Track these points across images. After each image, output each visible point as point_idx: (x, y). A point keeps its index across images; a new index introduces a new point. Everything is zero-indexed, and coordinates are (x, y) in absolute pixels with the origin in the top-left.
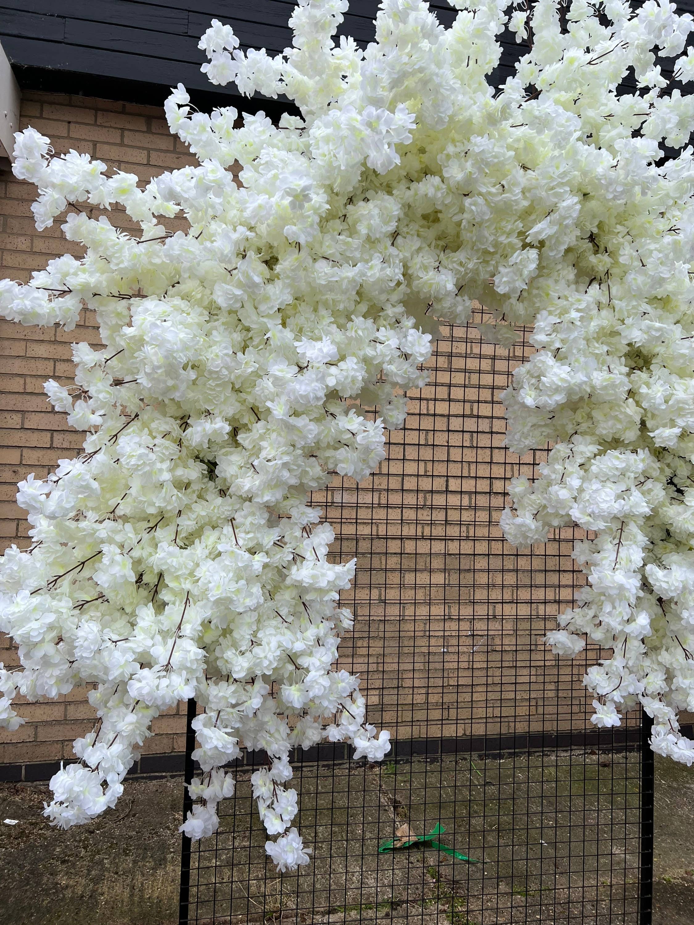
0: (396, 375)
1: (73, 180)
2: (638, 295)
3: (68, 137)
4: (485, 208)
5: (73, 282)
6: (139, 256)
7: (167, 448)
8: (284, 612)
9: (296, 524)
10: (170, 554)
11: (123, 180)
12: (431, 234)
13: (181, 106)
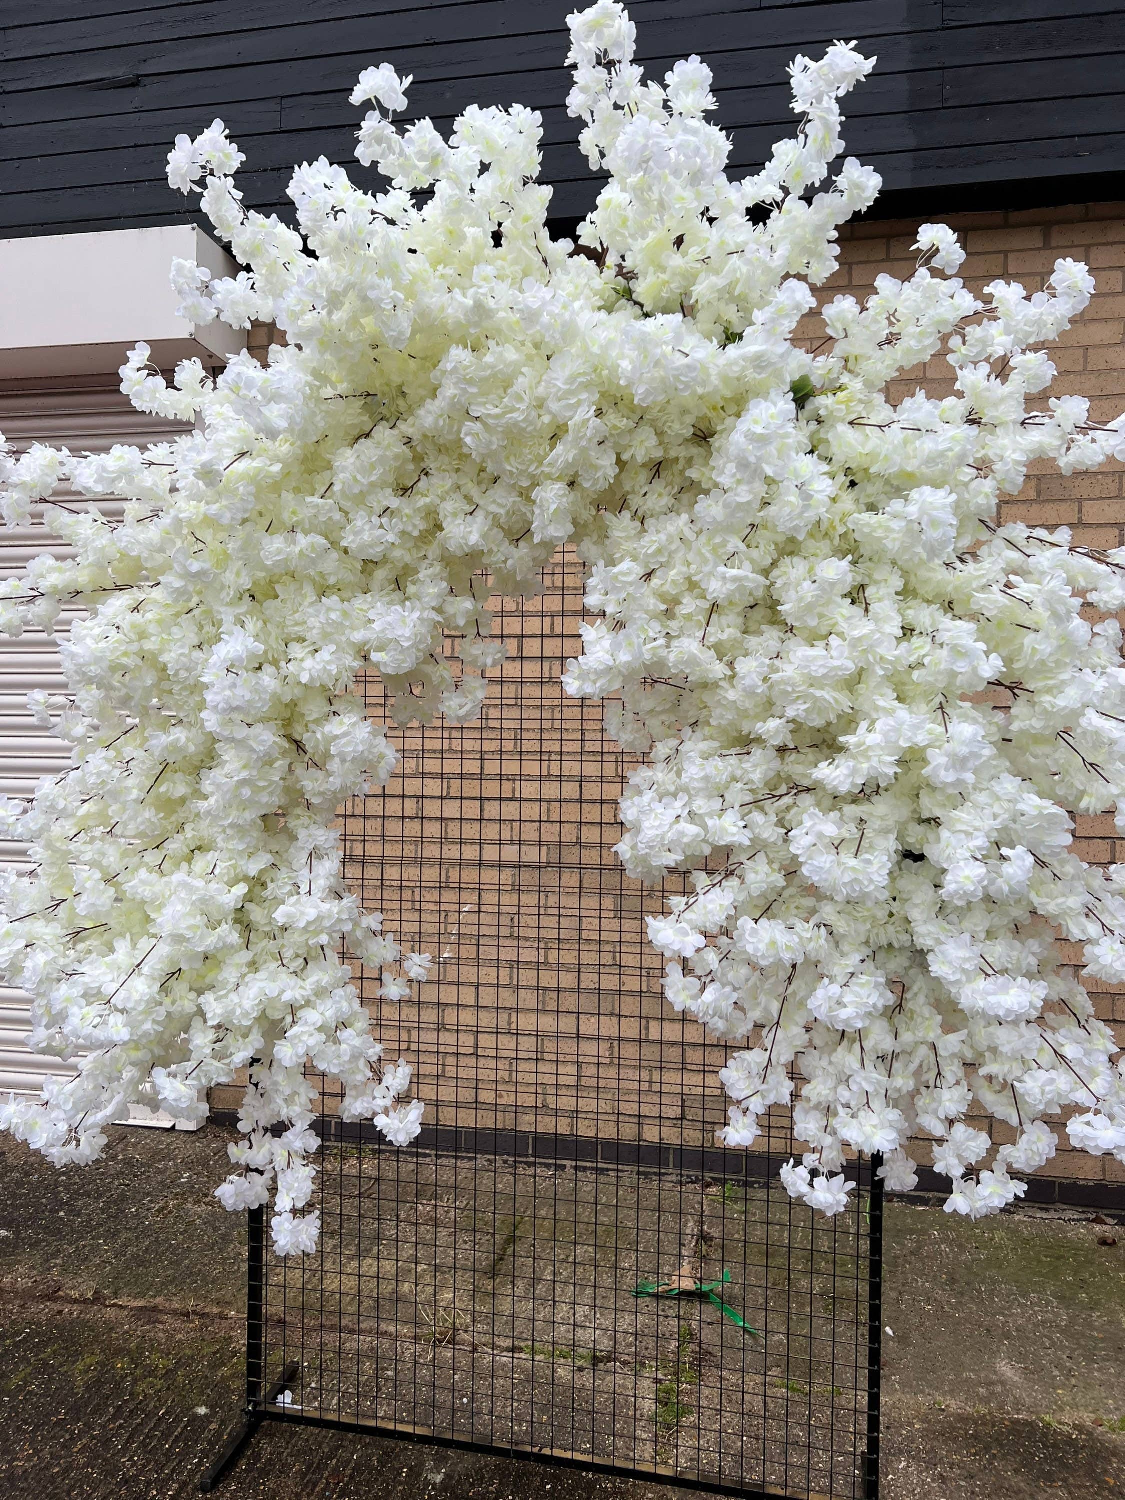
4: (486, 436)
5: (44, 585)
6: (104, 548)
8: (288, 954)
9: (303, 848)
10: (143, 882)
13: (139, 370)
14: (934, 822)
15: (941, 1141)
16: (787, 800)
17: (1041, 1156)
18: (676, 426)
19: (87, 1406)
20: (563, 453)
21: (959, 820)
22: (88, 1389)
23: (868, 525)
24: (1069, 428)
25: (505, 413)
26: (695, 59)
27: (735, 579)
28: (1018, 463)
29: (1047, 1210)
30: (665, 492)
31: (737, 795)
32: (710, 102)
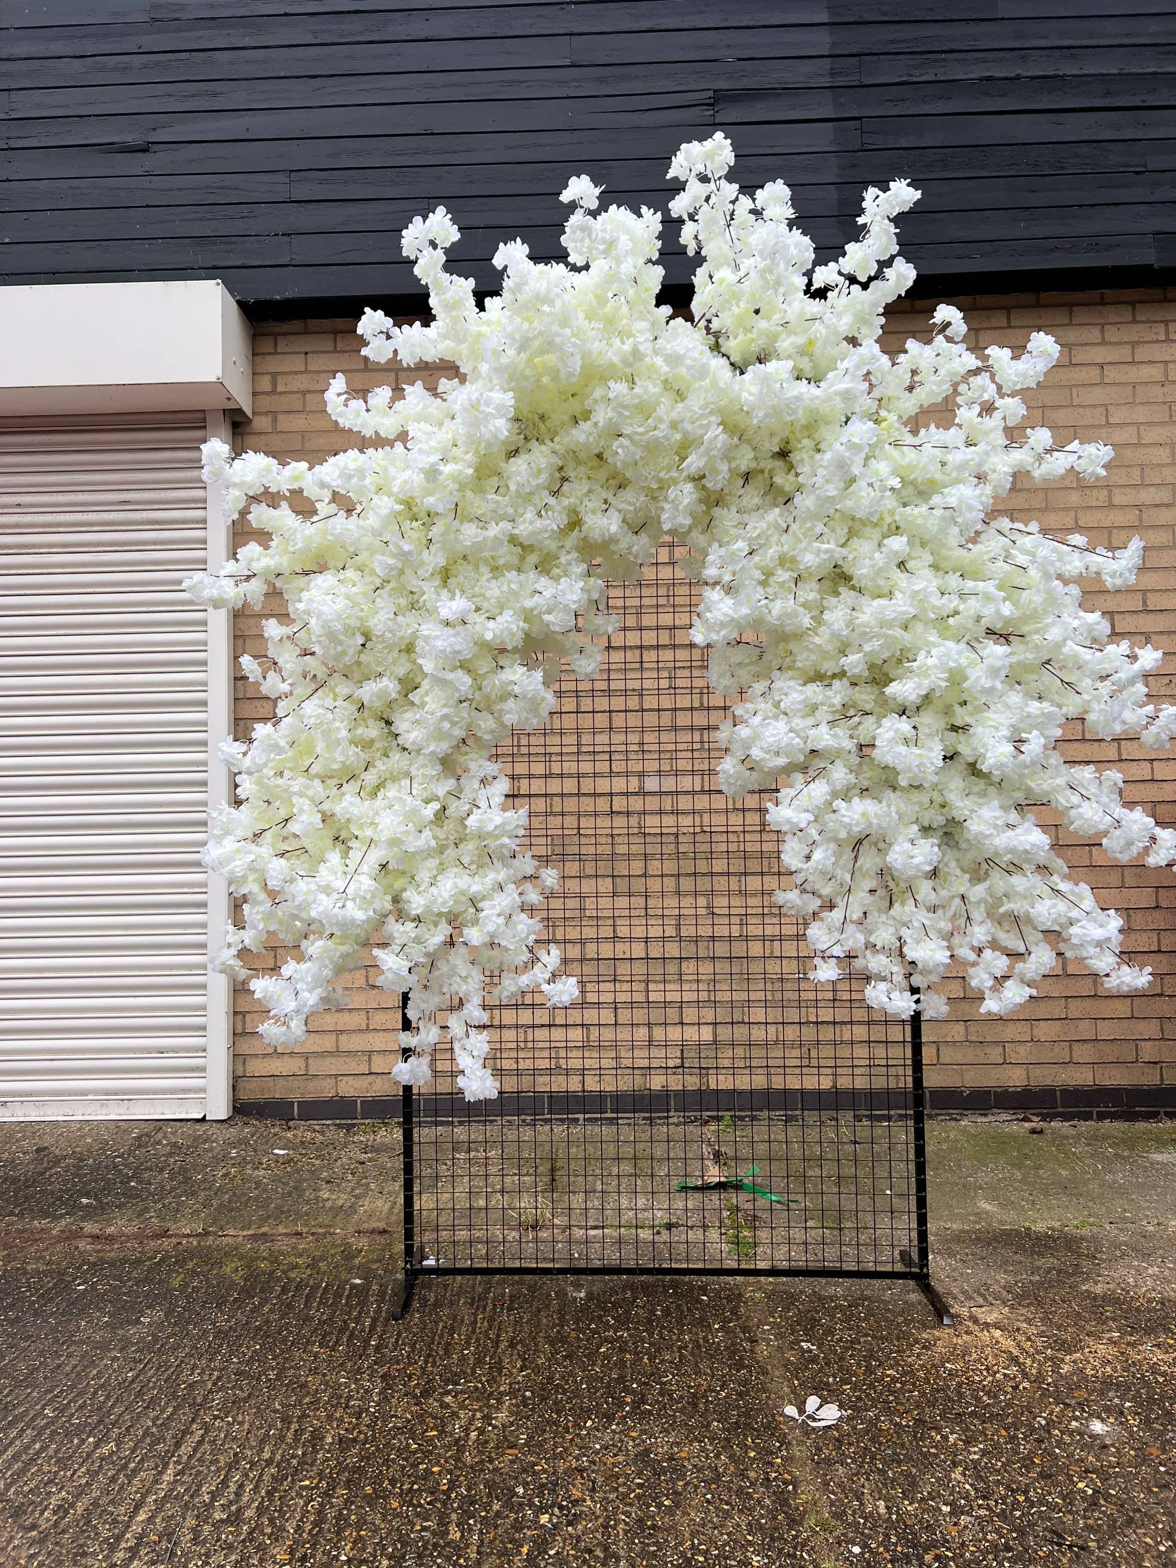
0: (553, 624)
1: (248, 479)
2: (813, 516)
3: (306, 371)
4: (632, 448)
5: (257, 567)
6: (314, 534)
7: (345, 709)
8: (466, 860)
10: (351, 803)
11: (294, 468)
12: (602, 475)
13: (339, 395)
14: (965, 728)
15: (974, 964)
16: (856, 719)
17: (1045, 965)
18: (767, 444)
19: (254, 1289)
20: (694, 462)
21: (989, 718)
22: (246, 1280)
23: (911, 515)
24: (1041, 451)
25: (646, 432)
26: (780, 181)
27: (827, 551)
28: (1006, 473)
29: (986, 1115)
30: (755, 493)
31: (823, 714)
32: (790, 213)
